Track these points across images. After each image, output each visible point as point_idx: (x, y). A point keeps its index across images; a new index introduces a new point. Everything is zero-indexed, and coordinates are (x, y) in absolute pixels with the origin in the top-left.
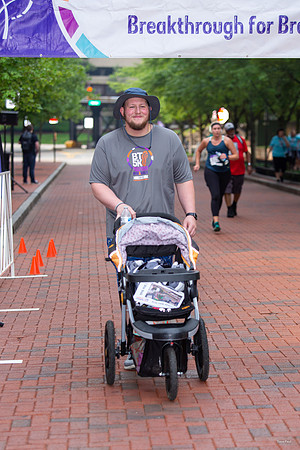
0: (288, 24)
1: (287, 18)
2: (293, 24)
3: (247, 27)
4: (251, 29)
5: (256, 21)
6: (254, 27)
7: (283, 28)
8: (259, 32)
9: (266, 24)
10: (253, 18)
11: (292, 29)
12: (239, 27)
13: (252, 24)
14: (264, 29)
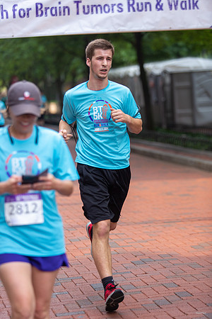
0: (43, 9)
1: (41, 5)
2: (46, 9)
3: (10, 14)
4: (14, 15)
5: (17, 8)
6: (17, 13)
7: (40, 13)
8: (21, 17)
9: (26, 11)
10: (15, 6)
11: (46, 13)
12: (5, 13)
13: (14, 10)
14: (24, 14)
